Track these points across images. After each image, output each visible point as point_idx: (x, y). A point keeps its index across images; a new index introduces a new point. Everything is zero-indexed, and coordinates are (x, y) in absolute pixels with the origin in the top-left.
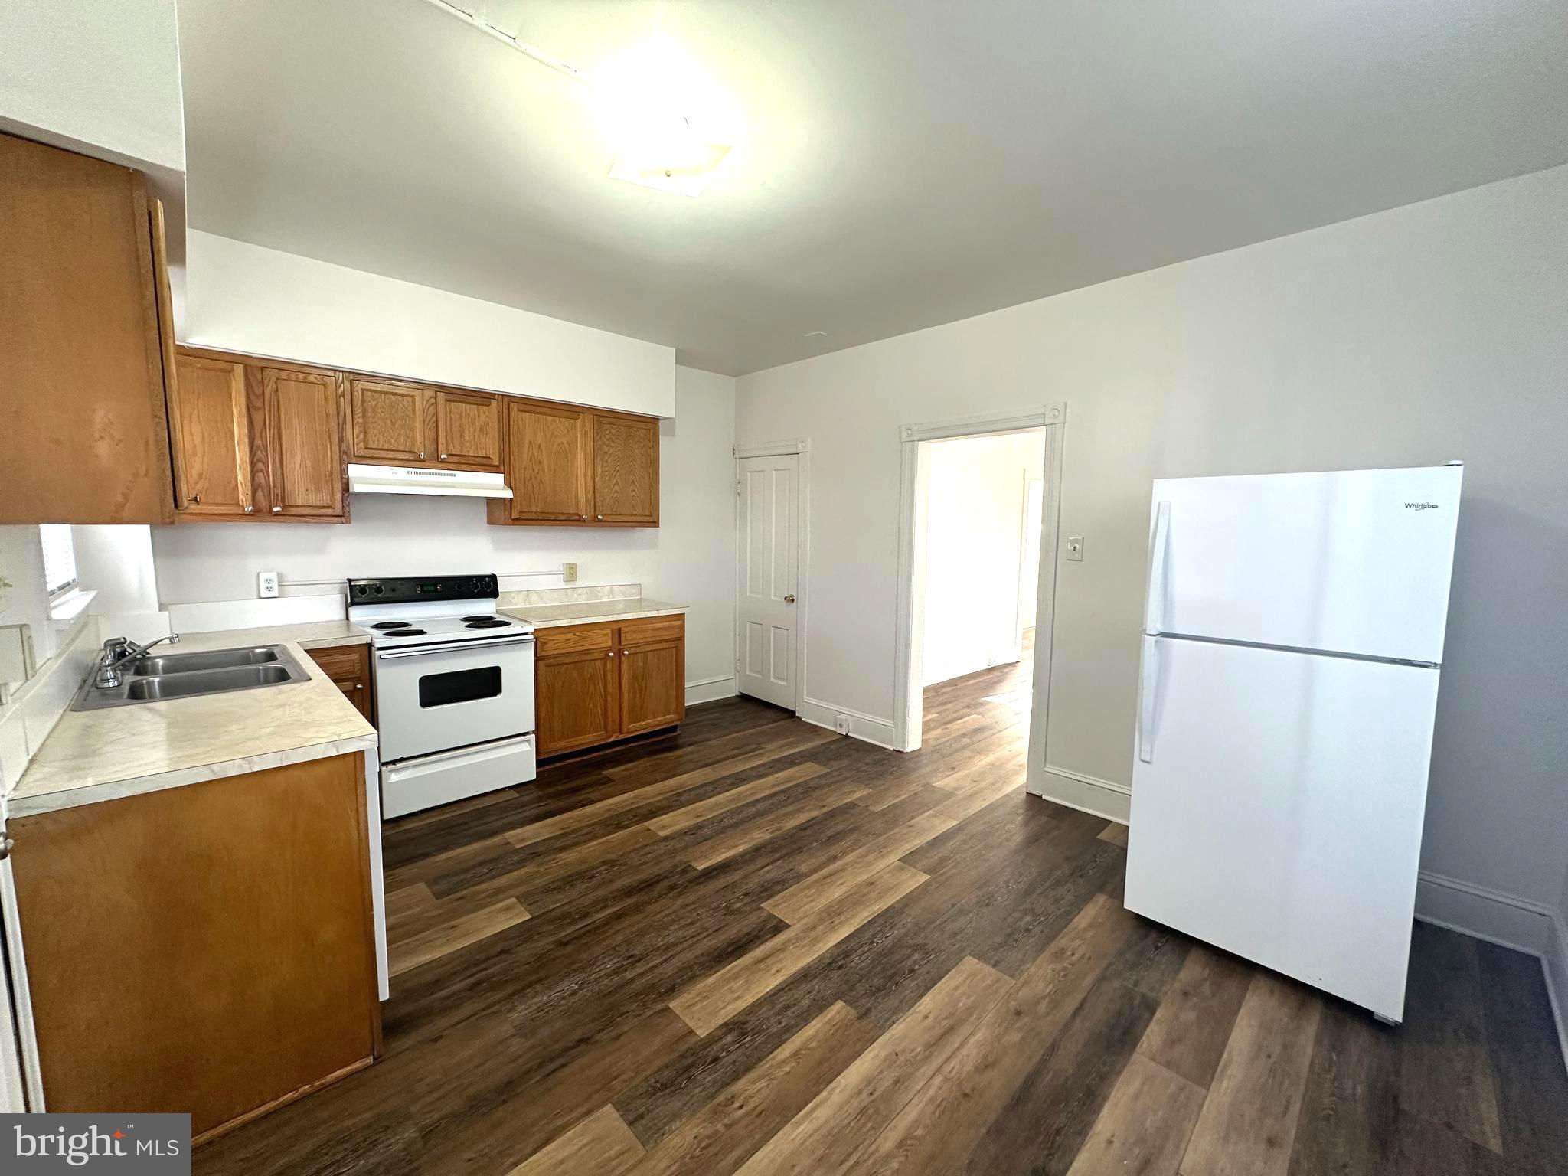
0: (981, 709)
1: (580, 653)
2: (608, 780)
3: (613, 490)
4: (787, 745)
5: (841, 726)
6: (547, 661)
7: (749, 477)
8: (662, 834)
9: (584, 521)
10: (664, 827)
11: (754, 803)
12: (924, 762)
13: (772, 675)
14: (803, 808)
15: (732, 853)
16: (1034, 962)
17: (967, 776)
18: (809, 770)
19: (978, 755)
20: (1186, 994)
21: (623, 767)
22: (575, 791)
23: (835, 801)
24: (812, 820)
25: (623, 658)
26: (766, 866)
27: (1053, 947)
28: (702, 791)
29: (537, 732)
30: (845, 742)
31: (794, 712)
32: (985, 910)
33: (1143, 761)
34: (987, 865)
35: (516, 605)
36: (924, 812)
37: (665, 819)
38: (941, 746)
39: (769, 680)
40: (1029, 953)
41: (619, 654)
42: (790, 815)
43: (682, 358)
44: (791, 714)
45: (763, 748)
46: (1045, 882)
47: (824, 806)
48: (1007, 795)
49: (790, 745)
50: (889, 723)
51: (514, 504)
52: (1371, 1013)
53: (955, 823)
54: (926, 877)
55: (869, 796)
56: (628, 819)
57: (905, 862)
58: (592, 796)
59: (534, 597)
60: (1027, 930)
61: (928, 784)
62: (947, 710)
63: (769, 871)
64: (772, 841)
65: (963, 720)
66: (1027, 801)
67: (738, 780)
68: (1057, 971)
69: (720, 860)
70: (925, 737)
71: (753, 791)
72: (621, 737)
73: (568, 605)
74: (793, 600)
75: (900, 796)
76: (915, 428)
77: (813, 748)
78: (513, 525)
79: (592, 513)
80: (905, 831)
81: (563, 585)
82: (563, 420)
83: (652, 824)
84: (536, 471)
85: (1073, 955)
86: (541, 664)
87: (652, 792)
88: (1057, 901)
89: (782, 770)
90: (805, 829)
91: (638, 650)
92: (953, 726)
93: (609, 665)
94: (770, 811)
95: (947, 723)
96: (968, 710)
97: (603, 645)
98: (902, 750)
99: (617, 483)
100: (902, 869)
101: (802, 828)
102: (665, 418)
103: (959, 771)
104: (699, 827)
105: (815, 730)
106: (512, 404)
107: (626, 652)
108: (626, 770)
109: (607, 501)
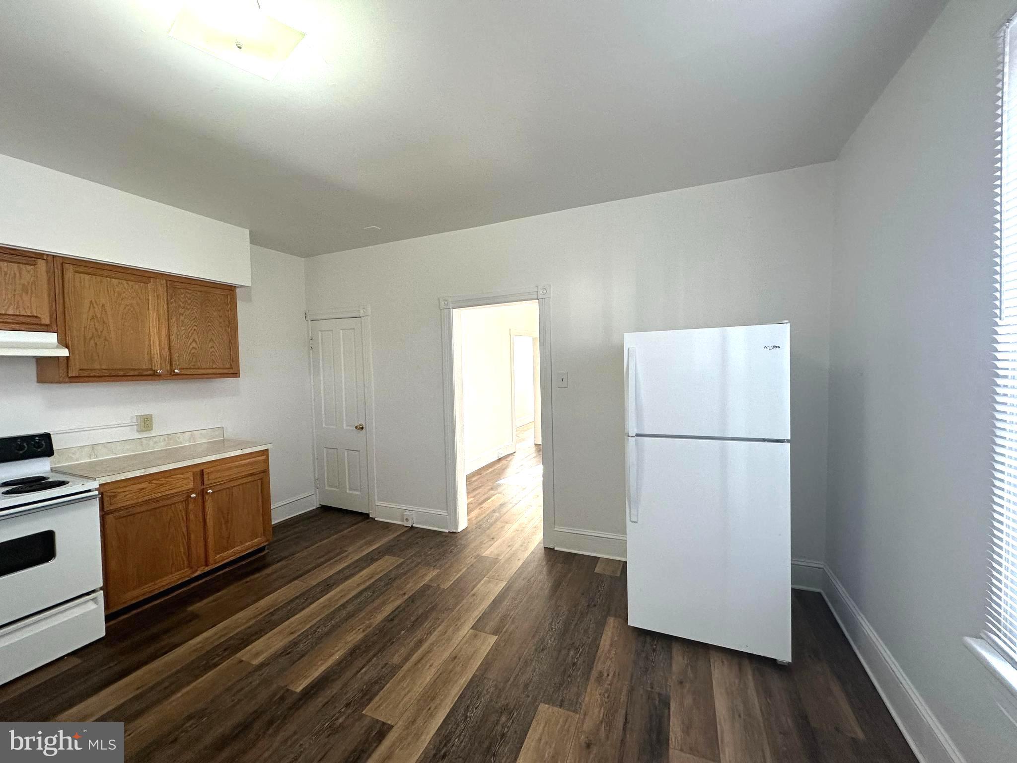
0: (500, 490)
1: (157, 500)
2: (195, 616)
3: (191, 347)
4: (366, 544)
5: (407, 520)
6: (117, 514)
7: (320, 335)
8: (256, 662)
9: (160, 375)
10: (257, 654)
11: (344, 606)
12: (473, 537)
13: (348, 487)
14: (388, 600)
15: (330, 662)
16: (586, 692)
17: (504, 542)
18: (387, 563)
19: (507, 524)
20: (681, 683)
21: (211, 598)
22: (155, 638)
23: (412, 586)
24: (397, 609)
25: (207, 497)
26: (363, 667)
27: (594, 674)
28: (293, 605)
29: (105, 588)
30: (411, 533)
31: (368, 515)
32: (542, 655)
33: (632, 522)
34: (534, 613)
35: (77, 460)
36: (481, 580)
37: (258, 644)
38: (481, 523)
39: (346, 492)
40: (580, 684)
41: (203, 493)
42: (377, 609)
43: (255, 240)
44: (366, 516)
45: (346, 551)
46: (574, 617)
47: (404, 594)
48: (532, 552)
49: (370, 543)
50: (444, 513)
51: (72, 362)
52: (775, 660)
53: (504, 584)
54: (493, 639)
55: (438, 576)
56: (218, 655)
57: (476, 629)
58: (175, 640)
60: (574, 664)
61: (478, 555)
62: (479, 493)
63: (365, 673)
64: (364, 641)
65: (491, 500)
66: (546, 554)
67: (327, 586)
68: (602, 694)
69: (318, 674)
70: (469, 517)
71: (343, 593)
72: (207, 569)
73: (143, 454)
74: (362, 428)
75: (461, 570)
76: (450, 300)
77: (389, 542)
78: (71, 382)
79: (168, 368)
80: (471, 600)
81: (137, 436)
82: (131, 283)
83: (243, 655)
84: (99, 330)
85: (608, 675)
86: (110, 518)
87: (242, 619)
88: (586, 631)
89: (364, 568)
90: (392, 620)
91: (223, 487)
92: (485, 505)
93: (191, 506)
94: (360, 610)
95: (481, 503)
96: (493, 491)
97: (185, 488)
98: (455, 531)
100: (475, 636)
101: (390, 619)
102: (242, 286)
103: (497, 540)
104: (295, 643)
105: (387, 526)
106: (66, 266)
107: (210, 491)
108: (214, 601)
109: (185, 356)
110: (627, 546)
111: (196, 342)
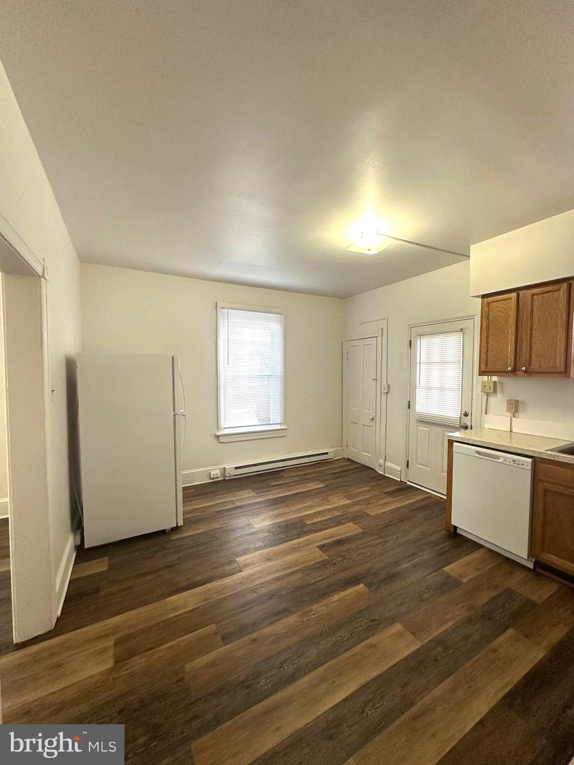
26: (321, 580)
63: (320, 577)
110: (85, 534)
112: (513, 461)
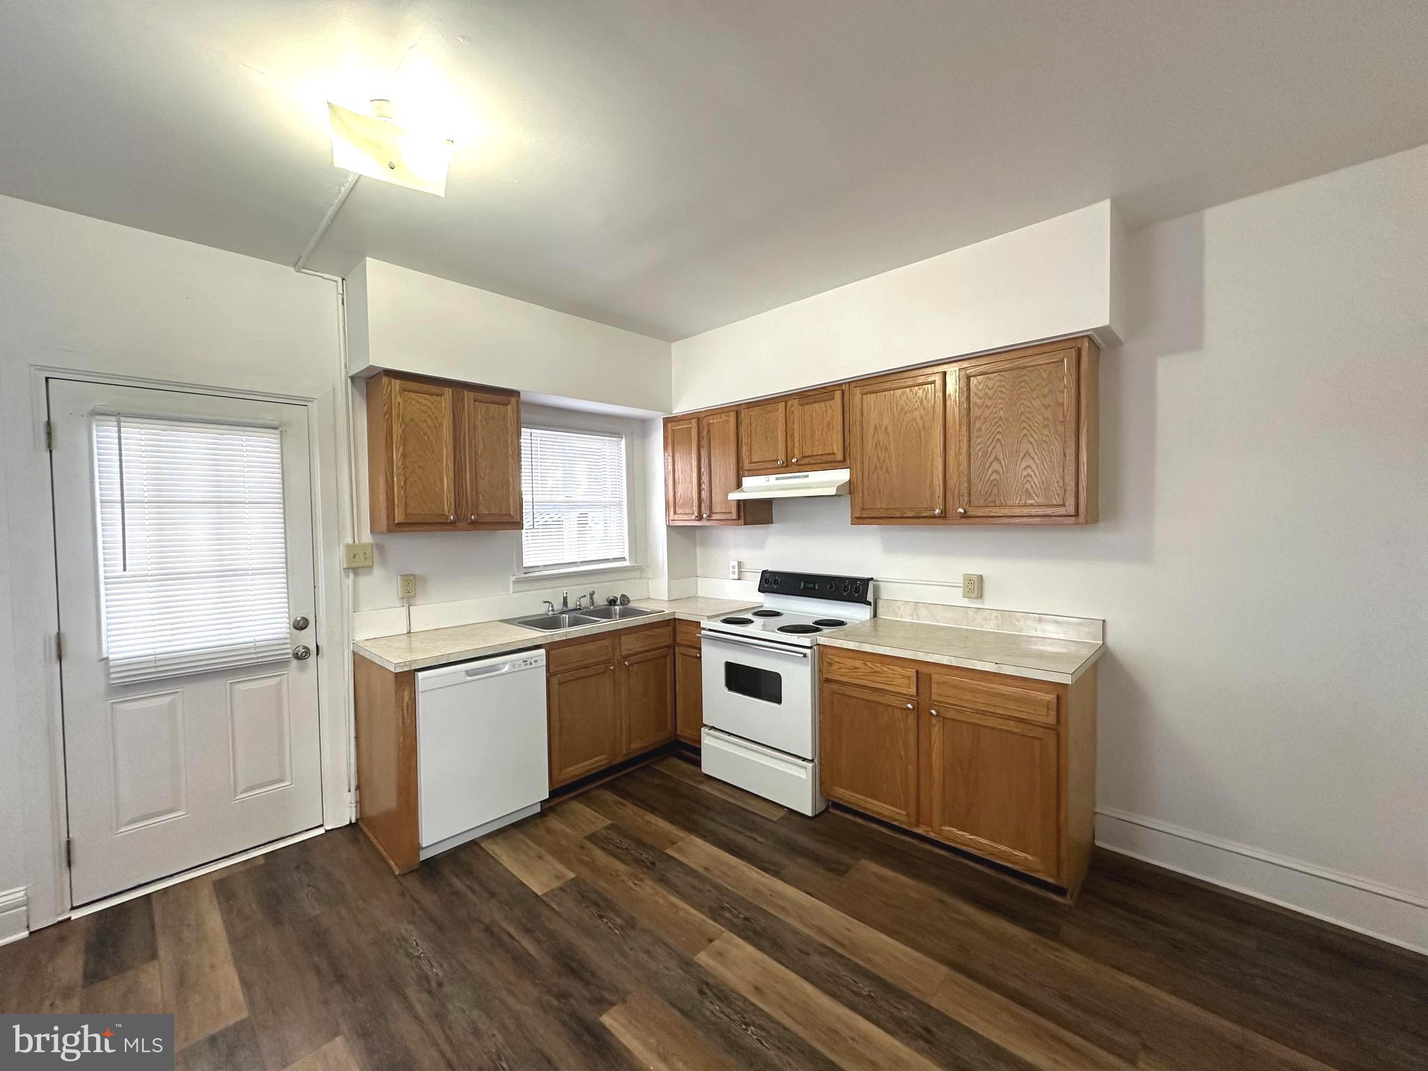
1: (872, 690)
3: (990, 471)
25: (933, 720)
35: (902, 617)
51: (856, 501)
59: (923, 612)
81: (965, 602)
84: (882, 458)
86: (827, 687)
91: (962, 717)
97: (903, 691)
99: (996, 458)
106: (855, 390)
107: (934, 712)
109: (980, 486)
111: (999, 461)
112: (524, 662)
